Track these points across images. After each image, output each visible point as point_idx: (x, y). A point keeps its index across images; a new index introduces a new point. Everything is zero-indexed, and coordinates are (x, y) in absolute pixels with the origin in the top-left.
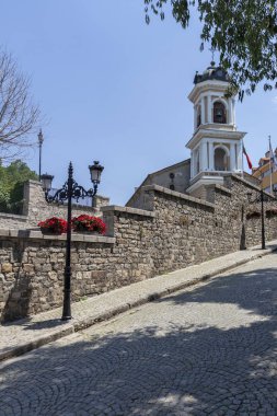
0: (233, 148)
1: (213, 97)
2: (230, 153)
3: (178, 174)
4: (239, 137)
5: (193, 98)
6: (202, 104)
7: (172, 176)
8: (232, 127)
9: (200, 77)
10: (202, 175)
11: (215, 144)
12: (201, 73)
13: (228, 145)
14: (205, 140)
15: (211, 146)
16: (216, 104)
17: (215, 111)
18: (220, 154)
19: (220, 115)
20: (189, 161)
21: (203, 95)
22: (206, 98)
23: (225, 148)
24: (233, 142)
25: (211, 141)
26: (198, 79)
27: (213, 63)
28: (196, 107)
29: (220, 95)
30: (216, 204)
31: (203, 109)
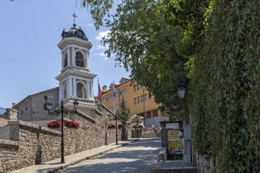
0: (88, 84)
1: (76, 49)
2: (87, 86)
3: (50, 97)
4: (92, 77)
5: (61, 46)
6: (68, 52)
7: (46, 98)
8: (88, 70)
9: (67, 33)
10: (68, 99)
11: (77, 80)
12: (67, 31)
13: (85, 82)
14: (71, 77)
15: (74, 81)
16: (77, 53)
17: (77, 58)
18: (80, 86)
19: (81, 62)
20: (58, 89)
21: (69, 46)
22: (71, 48)
23: (83, 83)
24: (88, 80)
25: (75, 78)
26: (65, 34)
27: (75, 25)
28: (63, 53)
29: (80, 48)
30: (96, 120)
31: (69, 55)
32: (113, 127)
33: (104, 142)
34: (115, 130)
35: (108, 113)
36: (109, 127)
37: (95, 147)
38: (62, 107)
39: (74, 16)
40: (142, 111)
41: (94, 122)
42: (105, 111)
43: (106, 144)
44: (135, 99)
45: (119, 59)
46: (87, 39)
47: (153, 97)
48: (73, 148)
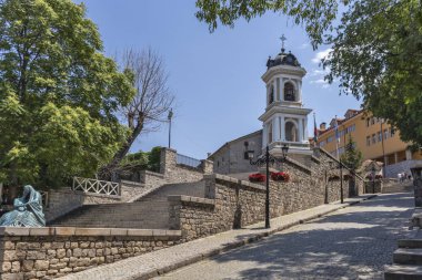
0: (301, 122)
1: (284, 79)
2: (299, 126)
3: (252, 143)
4: (305, 113)
5: (265, 79)
7: (246, 144)
8: (300, 104)
9: (273, 61)
10: (275, 144)
11: (286, 118)
12: (273, 58)
13: (296, 120)
14: (277, 115)
15: (283, 120)
16: (286, 84)
17: (286, 90)
18: (289, 126)
19: (290, 94)
20: (261, 132)
21: (275, 77)
22: (278, 79)
23: (294, 122)
24: (300, 117)
25: (283, 116)
26: (271, 63)
27: (283, 50)
28: (268, 86)
29: (290, 77)
30: (312, 170)
31: (275, 89)
32: (336, 178)
33: (323, 199)
34: (338, 183)
35: (329, 159)
36: (330, 179)
37: (310, 206)
38: (268, 154)
39: (283, 38)
40: (380, 154)
41: (308, 172)
42: (324, 157)
43: (326, 202)
44: (368, 137)
45: (346, 85)
46: (299, 65)
47: (398, 132)
48: (280, 208)
